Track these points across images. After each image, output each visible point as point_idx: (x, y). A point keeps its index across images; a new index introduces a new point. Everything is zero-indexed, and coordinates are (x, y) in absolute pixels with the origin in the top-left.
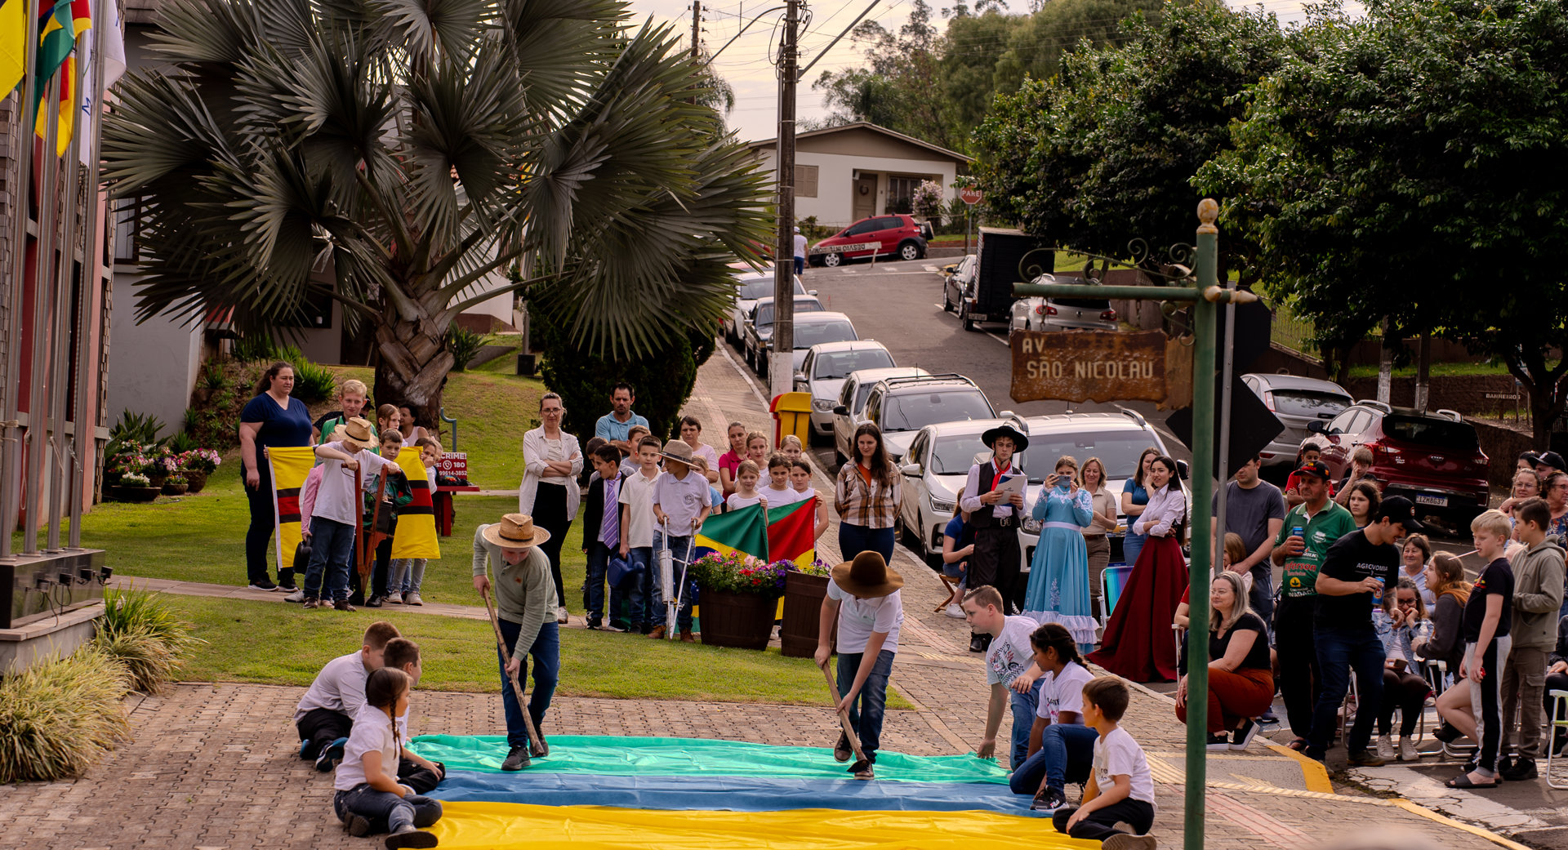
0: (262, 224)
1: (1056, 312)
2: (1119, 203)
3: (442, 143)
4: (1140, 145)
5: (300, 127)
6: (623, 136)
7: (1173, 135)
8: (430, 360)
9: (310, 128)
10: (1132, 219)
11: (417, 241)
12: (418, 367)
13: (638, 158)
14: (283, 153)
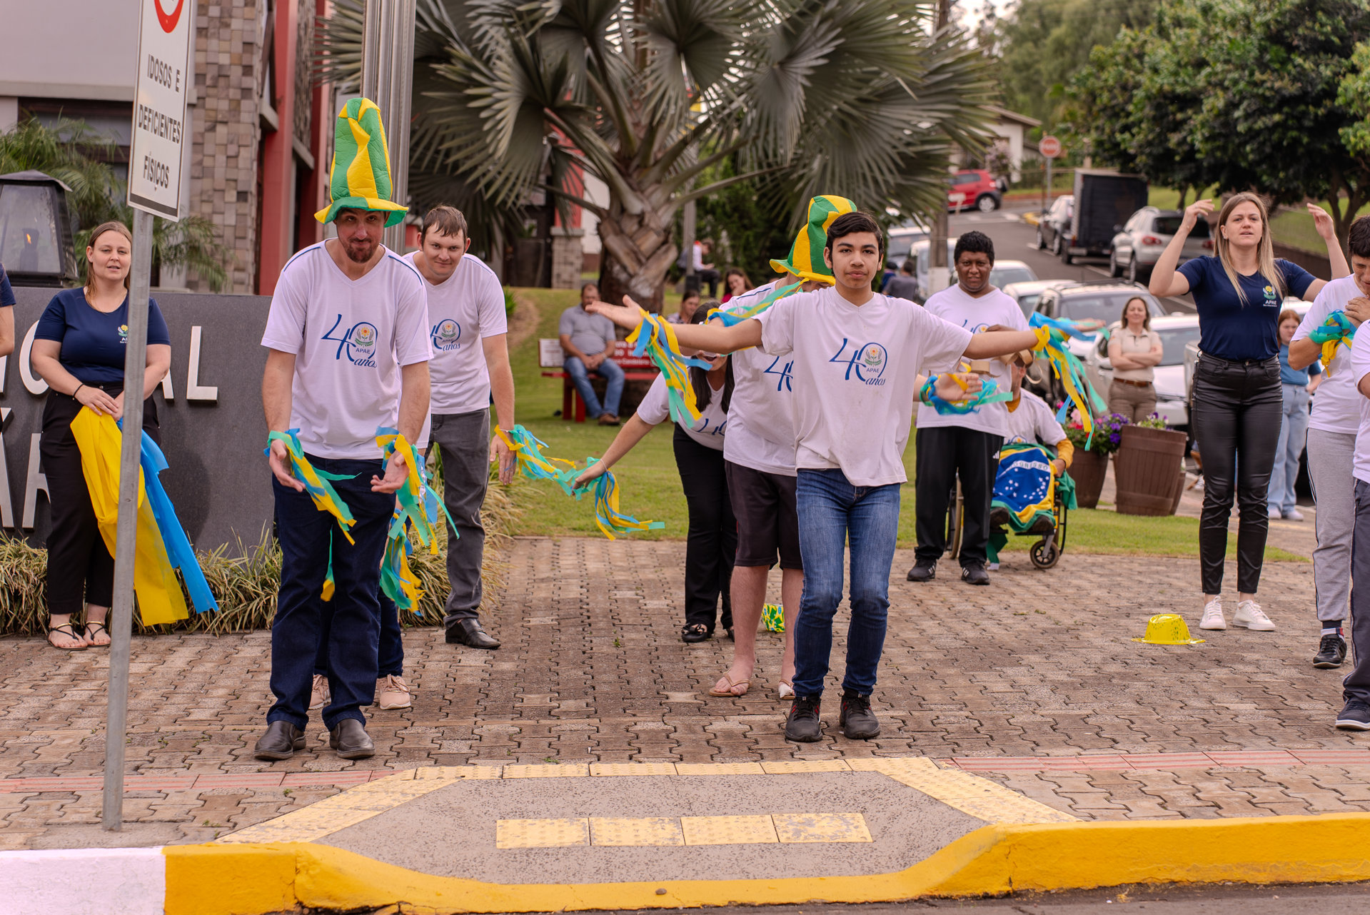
0: (500, 110)
2: (1239, 134)
3: (673, 31)
5: (537, 15)
6: (852, 23)
8: (654, 253)
9: (548, 14)
10: (1248, 148)
11: (642, 135)
12: (643, 260)
13: (867, 44)
14: (521, 41)
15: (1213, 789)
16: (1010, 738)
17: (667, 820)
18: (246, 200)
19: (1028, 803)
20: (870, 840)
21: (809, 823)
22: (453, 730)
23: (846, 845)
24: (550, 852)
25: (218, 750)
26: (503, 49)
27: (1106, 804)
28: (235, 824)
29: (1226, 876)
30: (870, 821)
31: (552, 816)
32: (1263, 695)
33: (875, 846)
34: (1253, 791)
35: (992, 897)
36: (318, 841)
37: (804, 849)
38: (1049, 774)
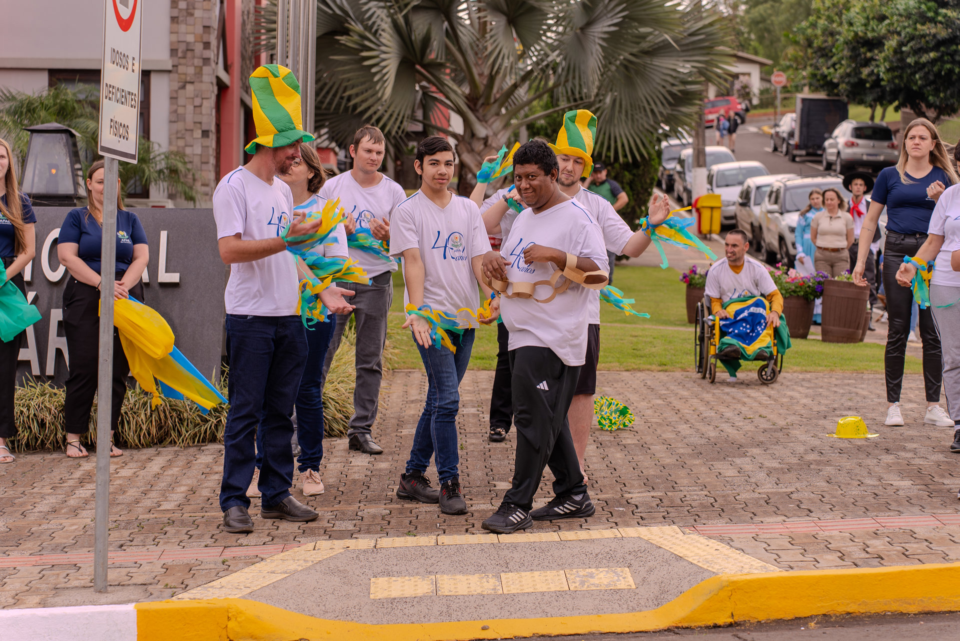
0: (385, 67)
1: (858, 145)
2: (910, 65)
3: (505, 8)
4: (923, 24)
7: (945, 16)
10: (917, 76)
11: (485, 82)
13: (643, 13)
14: (398, 18)
15: (878, 545)
16: (735, 510)
17: (490, 576)
18: (208, 136)
19: (746, 558)
20: (634, 587)
21: (591, 576)
22: (343, 513)
23: (617, 591)
24: (408, 600)
25: (178, 531)
26: (386, 25)
27: (802, 558)
28: (187, 586)
29: (886, 608)
30: (634, 574)
31: (410, 575)
32: (918, 474)
33: (637, 591)
34: (907, 546)
35: (720, 627)
36: (244, 597)
37: (587, 595)
38: (762, 536)
